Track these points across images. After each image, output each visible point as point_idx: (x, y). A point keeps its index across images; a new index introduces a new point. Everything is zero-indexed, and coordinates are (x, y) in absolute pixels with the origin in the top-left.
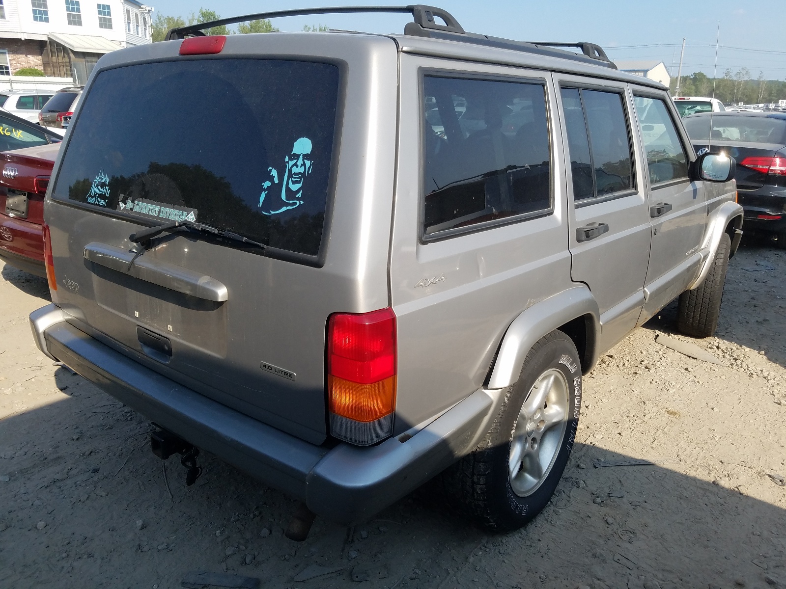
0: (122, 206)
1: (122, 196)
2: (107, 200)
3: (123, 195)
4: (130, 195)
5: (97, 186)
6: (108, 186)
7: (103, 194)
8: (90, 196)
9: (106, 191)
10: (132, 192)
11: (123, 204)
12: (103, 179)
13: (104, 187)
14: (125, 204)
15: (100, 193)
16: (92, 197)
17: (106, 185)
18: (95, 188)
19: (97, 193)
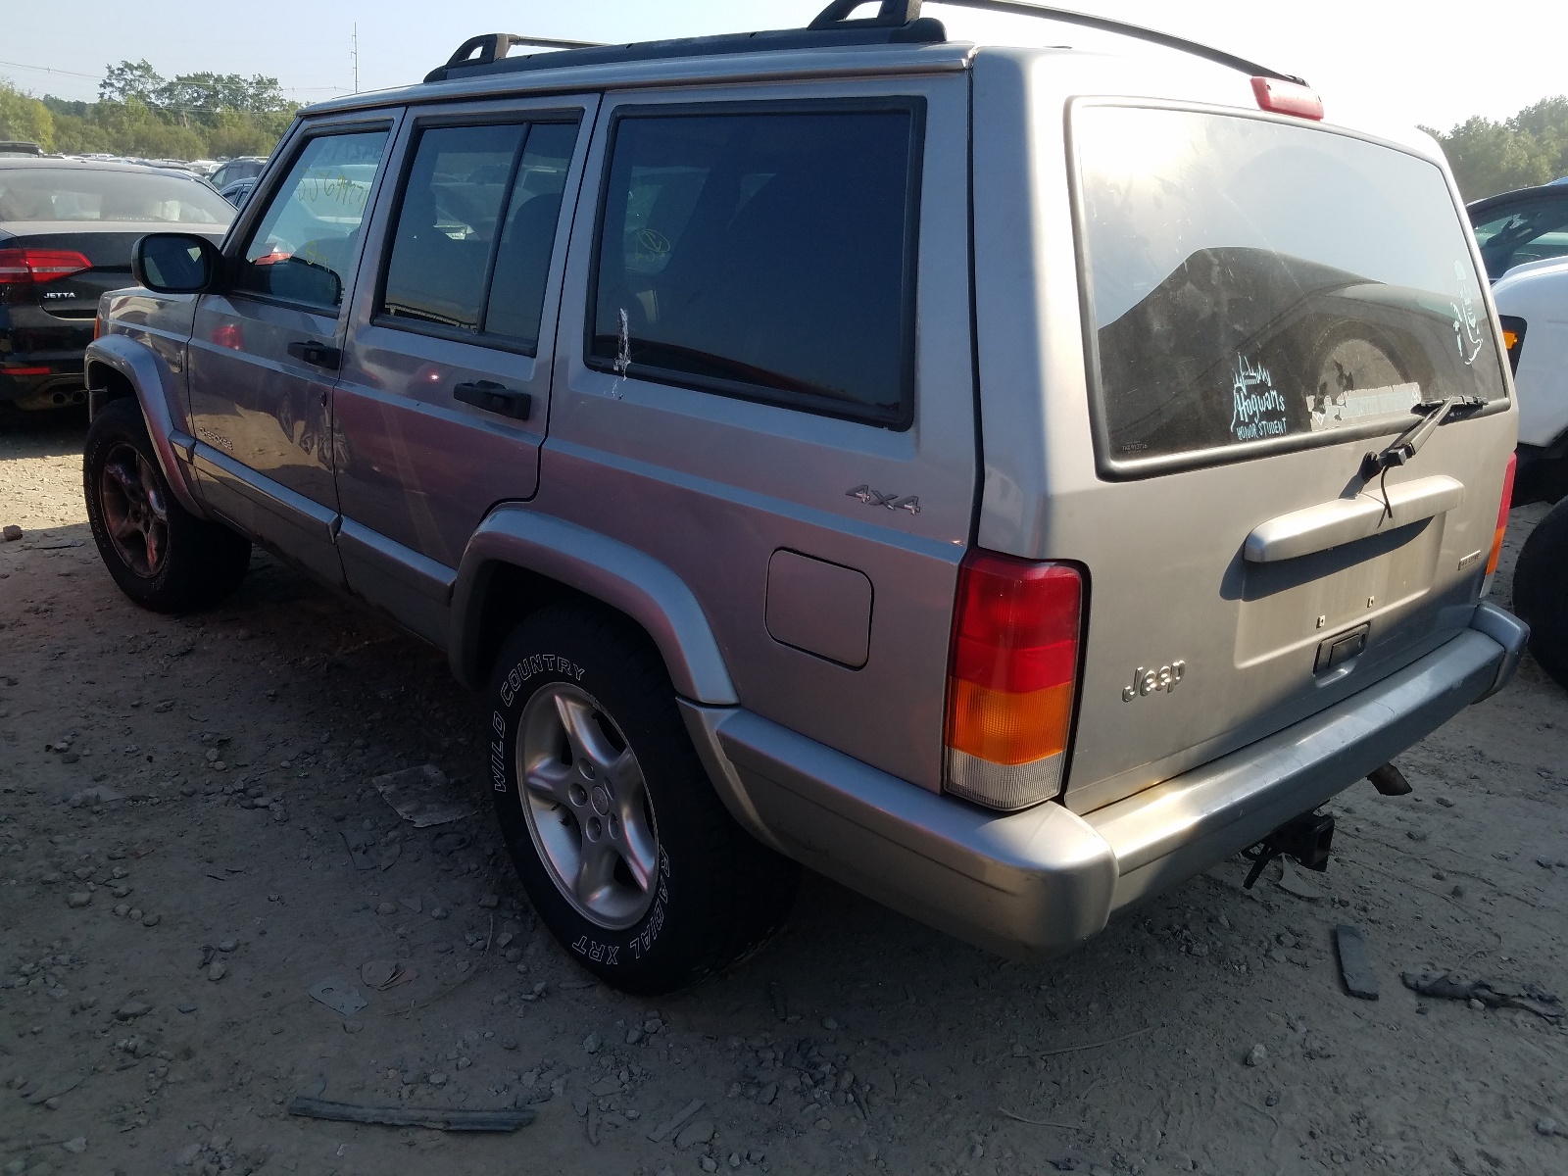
0: (1320, 418)
1: (1310, 401)
2: (1284, 419)
3: (1313, 397)
4: (1323, 392)
5: (1248, 397)
6: (1273, 388)
7: (1270, 408)
8: (1239, 423)
9: (1273, 400)
10: (1325, 385)
11: (1319, 414)
12: (1254, 377)
13: (1267, 394)
14: (1323, 411)
15: (1263, 409)
16: (1247, 425)
17: (1268, 389)
18: (1244, 404)
19: (1255, 412)
